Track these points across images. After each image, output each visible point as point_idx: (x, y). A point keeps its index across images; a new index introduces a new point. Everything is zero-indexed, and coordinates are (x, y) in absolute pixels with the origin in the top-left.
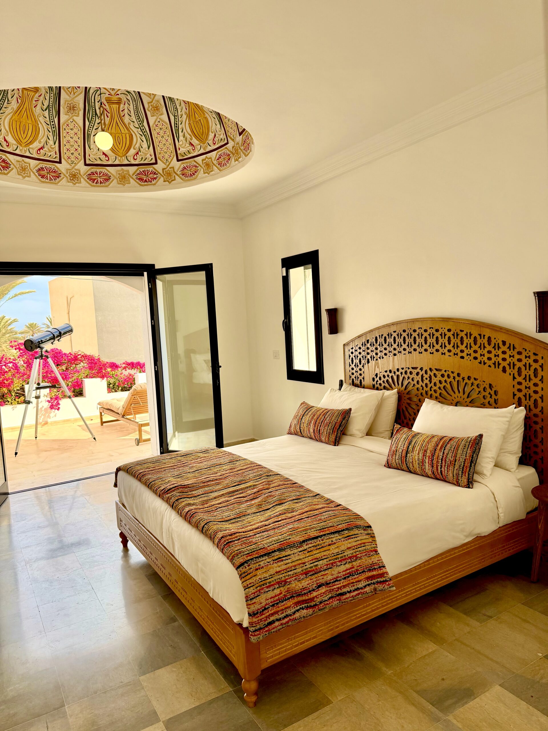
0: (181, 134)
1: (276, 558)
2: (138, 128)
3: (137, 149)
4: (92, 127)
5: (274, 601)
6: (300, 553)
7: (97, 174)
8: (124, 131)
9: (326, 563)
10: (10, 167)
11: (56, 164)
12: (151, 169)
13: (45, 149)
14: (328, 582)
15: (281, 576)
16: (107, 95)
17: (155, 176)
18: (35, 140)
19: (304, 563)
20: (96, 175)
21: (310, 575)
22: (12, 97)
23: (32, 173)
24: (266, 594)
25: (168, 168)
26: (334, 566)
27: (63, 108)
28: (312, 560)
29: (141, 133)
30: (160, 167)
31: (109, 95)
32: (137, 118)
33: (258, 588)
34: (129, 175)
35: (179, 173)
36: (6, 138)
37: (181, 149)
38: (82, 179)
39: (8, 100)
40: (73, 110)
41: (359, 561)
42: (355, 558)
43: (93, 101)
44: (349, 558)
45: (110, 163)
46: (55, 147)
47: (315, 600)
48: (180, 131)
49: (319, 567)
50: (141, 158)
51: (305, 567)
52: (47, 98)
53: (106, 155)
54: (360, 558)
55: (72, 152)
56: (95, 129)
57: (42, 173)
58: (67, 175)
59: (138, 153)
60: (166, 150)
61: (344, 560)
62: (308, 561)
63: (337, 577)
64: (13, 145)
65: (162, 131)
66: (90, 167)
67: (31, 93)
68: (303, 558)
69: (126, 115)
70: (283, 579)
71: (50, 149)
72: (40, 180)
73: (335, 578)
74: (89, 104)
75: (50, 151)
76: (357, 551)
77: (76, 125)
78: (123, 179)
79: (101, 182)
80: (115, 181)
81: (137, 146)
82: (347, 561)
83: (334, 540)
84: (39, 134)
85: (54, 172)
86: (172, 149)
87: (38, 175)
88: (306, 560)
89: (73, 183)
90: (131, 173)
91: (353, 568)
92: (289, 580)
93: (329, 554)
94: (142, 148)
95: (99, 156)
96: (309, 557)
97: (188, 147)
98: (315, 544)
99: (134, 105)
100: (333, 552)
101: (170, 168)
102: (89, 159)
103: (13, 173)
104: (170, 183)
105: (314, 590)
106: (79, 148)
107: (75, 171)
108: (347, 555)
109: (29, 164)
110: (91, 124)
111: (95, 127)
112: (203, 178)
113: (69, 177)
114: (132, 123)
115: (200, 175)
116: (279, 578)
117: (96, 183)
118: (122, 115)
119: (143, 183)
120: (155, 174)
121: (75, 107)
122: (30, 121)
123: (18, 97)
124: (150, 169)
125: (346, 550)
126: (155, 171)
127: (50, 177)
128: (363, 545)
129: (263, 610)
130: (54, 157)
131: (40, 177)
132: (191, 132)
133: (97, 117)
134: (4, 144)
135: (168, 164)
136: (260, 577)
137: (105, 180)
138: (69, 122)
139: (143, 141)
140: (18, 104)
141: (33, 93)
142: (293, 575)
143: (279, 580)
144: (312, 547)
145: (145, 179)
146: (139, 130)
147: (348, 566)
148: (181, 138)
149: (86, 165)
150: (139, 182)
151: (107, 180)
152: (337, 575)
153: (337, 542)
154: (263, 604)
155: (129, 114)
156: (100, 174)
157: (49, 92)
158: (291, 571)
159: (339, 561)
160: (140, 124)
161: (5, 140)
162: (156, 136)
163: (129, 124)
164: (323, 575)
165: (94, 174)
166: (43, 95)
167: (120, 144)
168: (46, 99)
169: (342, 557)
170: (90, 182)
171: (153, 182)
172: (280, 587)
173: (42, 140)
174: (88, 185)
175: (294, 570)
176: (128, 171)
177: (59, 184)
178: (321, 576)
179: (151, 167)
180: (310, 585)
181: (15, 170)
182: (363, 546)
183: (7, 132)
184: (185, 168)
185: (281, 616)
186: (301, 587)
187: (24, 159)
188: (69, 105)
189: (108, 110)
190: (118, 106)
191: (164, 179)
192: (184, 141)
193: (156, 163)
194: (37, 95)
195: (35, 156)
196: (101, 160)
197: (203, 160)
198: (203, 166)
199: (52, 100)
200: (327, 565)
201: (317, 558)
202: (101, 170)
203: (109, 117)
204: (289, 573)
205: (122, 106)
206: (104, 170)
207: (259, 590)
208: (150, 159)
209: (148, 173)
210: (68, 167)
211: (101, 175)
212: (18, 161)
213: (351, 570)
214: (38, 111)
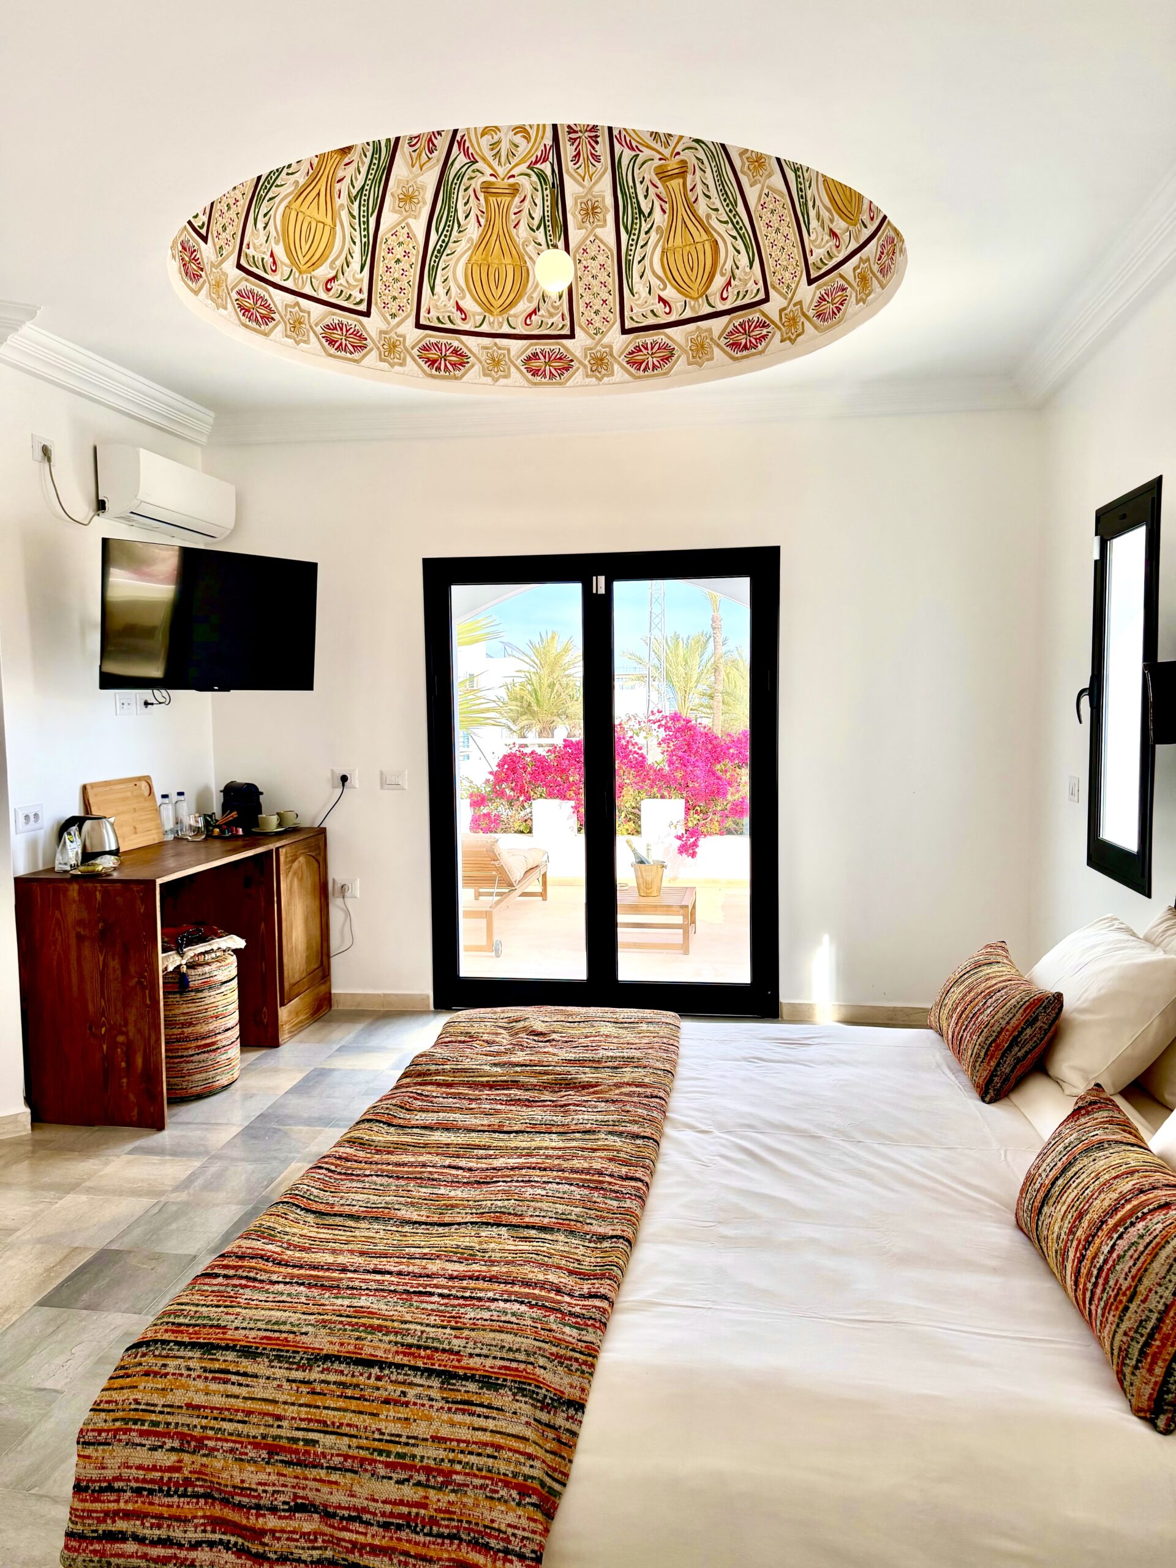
0: (812, 213)
1: (217, 1366)
2: (726, 222)
3: (729, 274)
4: (634, 243)
5: (144, 1481)
6: (286, 1385)
7: (646, 349)
8: (700, 236)
9: (345, 1449)
10: (468, 363)
11: (564, 341)
12: (758, 315)
13: (542, 312)
14: (331, 1510)
15: (196, 1421)
16: (657, 163)
17: (764, 332)
18: (521, 297)
19: (279, 1418)
20: (645, 352)
21: (282, 1461)
22: (466, 217)
23: (513, 369)
24: (129, 1451)
25: (791, 305)
26: (366, 1470)
27: (574, 215)
28: (310, 1420)
29: (735, 233)
30: (772, 309)
31: (660, 159)
32: (722, 198)
33: (118, 1424)
34: (712, 339)
35: (811, 313)
36: (461, 303)
37: (816, 252)
38: (616, 367)
39: (459, 225)
40: (594, 214)
41: (452, 1497)
42: (440, 1479)
43: (631, 184)
44: (422, 1467)
45: (673, 318)
46: (561, 305)
47: (266, 1540)
48: (810, 204)
49: (320, 1450)
50: (736, 292)
51: (275, 1431)
52: (539, 201)
53: (665, 302)
54: (460, 1488)
55: (595, 308)
56: (642, 247)
57: (535, 364)
58: (586, 362)
59: (729, 283)
60: (785, 263)
61: (404, 1467)
62: (293, 1418)
63: (365, 1510)
64: (474, 315)
65: (774, 218)
66: (632, 336)
67: (504, 199)
68: (285, 1403)
69: (701, 198)
70: (197, 1432)
71: (552, 310)
72: (528, 380)
73: (355, 1509)
74: (624, 193)
75: (552, 315)
76: (460, 1462)
77: (602, 247)
78: (700, 351)
79: (654, 367)
80: (683, 358)
81: (729, 263)
82: (411, 1477)
83: (412, 1392)
84: (528, 282)
85: (560, 358)
86: (797, 258)
87: (525, 371)
88: (292, 1411)
89: (597, 378)
90: (716, 334)
91: (425, 1506)
92: (211, 1444)
93: (366, 1428)
94: (738, 268)
95: (651, 308)
96: (303, 1409)
97: (827, 242)
98: (348, 1379)
99: (714, 170)
100: (382, 1426)
101: (795, 305)
102: (632, 318)
103: (474, 373)
104: (793, 341)
105: (274, 1510)
106: (611, 297)
107: (603, 350)
108: (422, 1457)
109: (509, 350)
110: (632, 236)
111: (641, 243)
112: (856, 314)
113: (589, 366)
114: (713, 214)
115: (850, 310)
116: (188, 1425)
117: (644, 370)
118: (693, 200)
119: (739, 354)
120: (763, 326)
121: (597, 207)
122: (508, 260)
123: (479, 213)
124: (754, 315)
125: (426, 1440)
126: (764, 319)
127: (551, 372)
128: (490, 1450)
129: (102, 1490)
130: (560, 326)
131: (529, 375)
132: (830, 201)
133: (643, 219)
134: (457, 316)
135: (790, 296)
136: (139, 1396)
137: (662, 360)
138: (588, 242)
139: (739, 252)
140: (481, 229)
141: (508, 199)
142: (231, 1434)
143: (185, 1430)
144: (335, 1383)
145: (743, 341)
146: (730, 225)
147: (409, 1492)
148: (814, 223)
149: (624, 331)
150: (732, 352)
151: (667, 359)
152: (365, 1503)
153: (415, 1404)
154: (109, 1474)
155: (706, 193)
156: (652, 349)
157: (539, 188)
158: (231, 1420)
159: (387, 1465)
160: (731, 211)
161: (459, 308)
162: (764, 233)
163: (708, 216)
164: (321, 1481)
165: (641, 351)
166: (529, 198)
167: (692, 271)
168: (536, 205)
169: (398, 1455)
170: (632, 370)
171: (760, 347)
172: (182, 1451)
173: (535, 295)
174: (627, 377)
175: (239, 1422)
176: (710, 330)
177: (568, 384)
178: (315, 1480)
179: (755, 312)
180: (270, 1489)
181: (477, 368)
182: (489, 1456)
183: (462, 291)
184: (822, 299)
185: (147, 1532)
186: (237, 1481)
187: (497, 340)
188: (583, 205)
189: (664, 195)
190: (681, 181)
191: (782, 336)
192: (820, 229)
193: (766, 300)
194: (517, 200)
195: (521, 330)
196: (655, 315)
197: (855, 269)
198: (855, 285)
199: (549, 203)
200: (346, 1457)
201: (325, 1423)
202: (655, 338)
203: (667, 211)
204: (225, 1425)
205: (689, 177)
206: (659, 337)
207: (116, 1431)
208: (755, 291)
209: (750, 327)
210: (589, 342)
211: (654, 351)
212: (485, 348)
213: (414, 1510)
214: (523, 231)
